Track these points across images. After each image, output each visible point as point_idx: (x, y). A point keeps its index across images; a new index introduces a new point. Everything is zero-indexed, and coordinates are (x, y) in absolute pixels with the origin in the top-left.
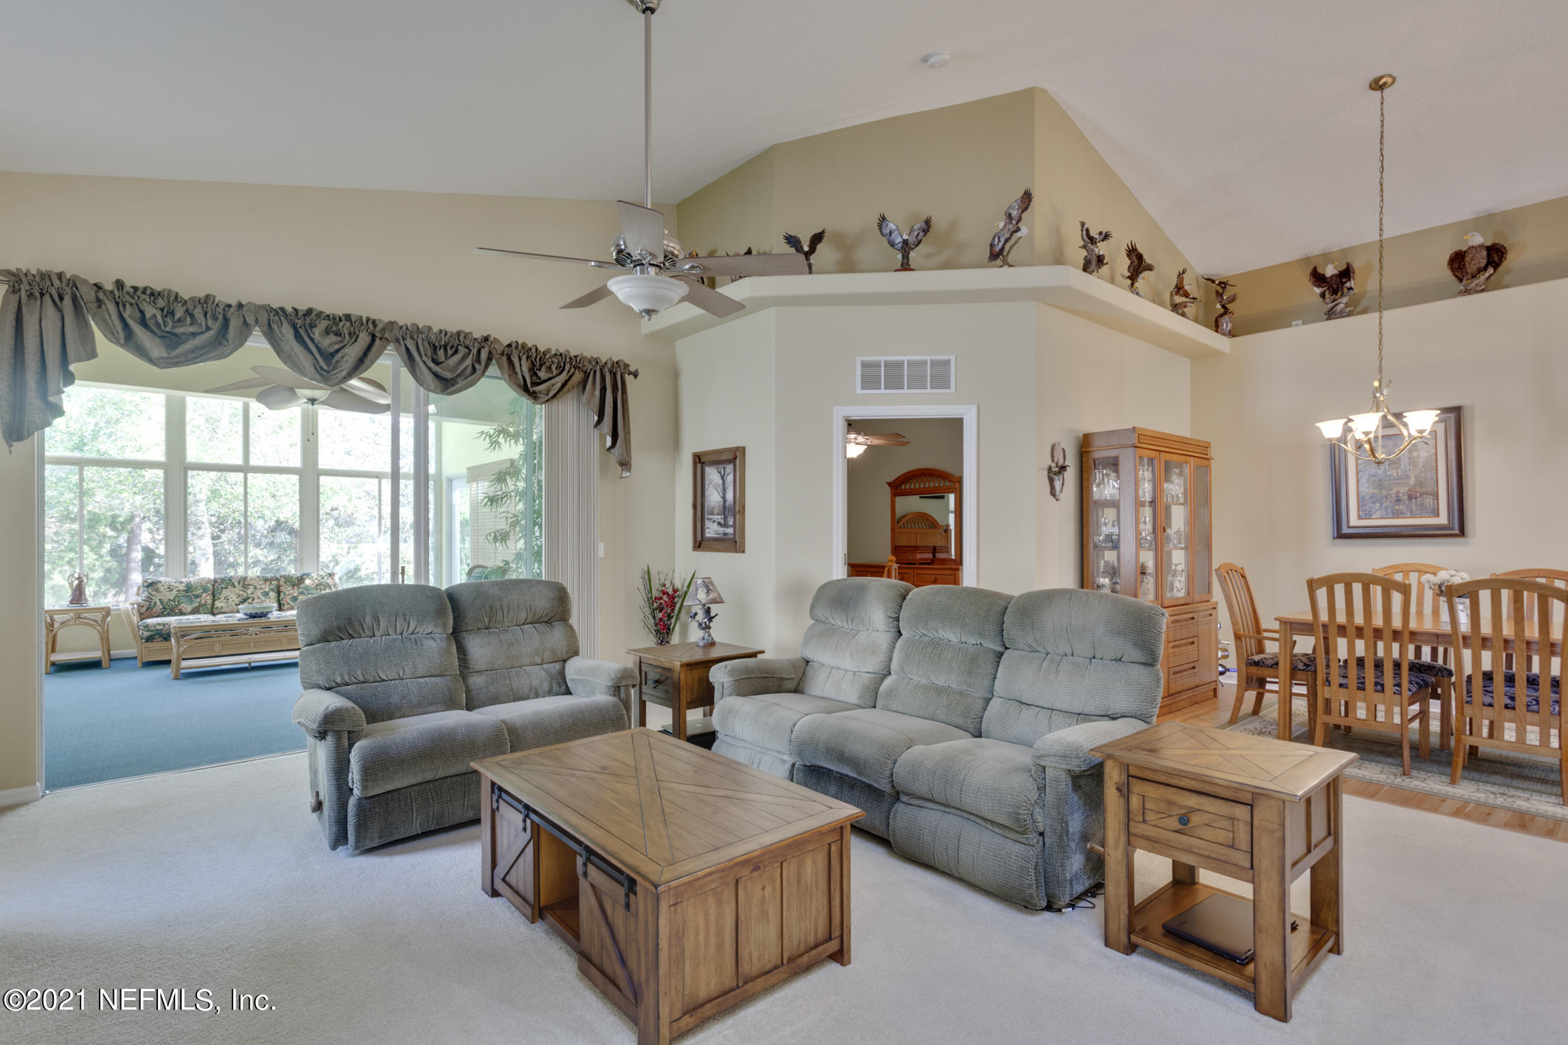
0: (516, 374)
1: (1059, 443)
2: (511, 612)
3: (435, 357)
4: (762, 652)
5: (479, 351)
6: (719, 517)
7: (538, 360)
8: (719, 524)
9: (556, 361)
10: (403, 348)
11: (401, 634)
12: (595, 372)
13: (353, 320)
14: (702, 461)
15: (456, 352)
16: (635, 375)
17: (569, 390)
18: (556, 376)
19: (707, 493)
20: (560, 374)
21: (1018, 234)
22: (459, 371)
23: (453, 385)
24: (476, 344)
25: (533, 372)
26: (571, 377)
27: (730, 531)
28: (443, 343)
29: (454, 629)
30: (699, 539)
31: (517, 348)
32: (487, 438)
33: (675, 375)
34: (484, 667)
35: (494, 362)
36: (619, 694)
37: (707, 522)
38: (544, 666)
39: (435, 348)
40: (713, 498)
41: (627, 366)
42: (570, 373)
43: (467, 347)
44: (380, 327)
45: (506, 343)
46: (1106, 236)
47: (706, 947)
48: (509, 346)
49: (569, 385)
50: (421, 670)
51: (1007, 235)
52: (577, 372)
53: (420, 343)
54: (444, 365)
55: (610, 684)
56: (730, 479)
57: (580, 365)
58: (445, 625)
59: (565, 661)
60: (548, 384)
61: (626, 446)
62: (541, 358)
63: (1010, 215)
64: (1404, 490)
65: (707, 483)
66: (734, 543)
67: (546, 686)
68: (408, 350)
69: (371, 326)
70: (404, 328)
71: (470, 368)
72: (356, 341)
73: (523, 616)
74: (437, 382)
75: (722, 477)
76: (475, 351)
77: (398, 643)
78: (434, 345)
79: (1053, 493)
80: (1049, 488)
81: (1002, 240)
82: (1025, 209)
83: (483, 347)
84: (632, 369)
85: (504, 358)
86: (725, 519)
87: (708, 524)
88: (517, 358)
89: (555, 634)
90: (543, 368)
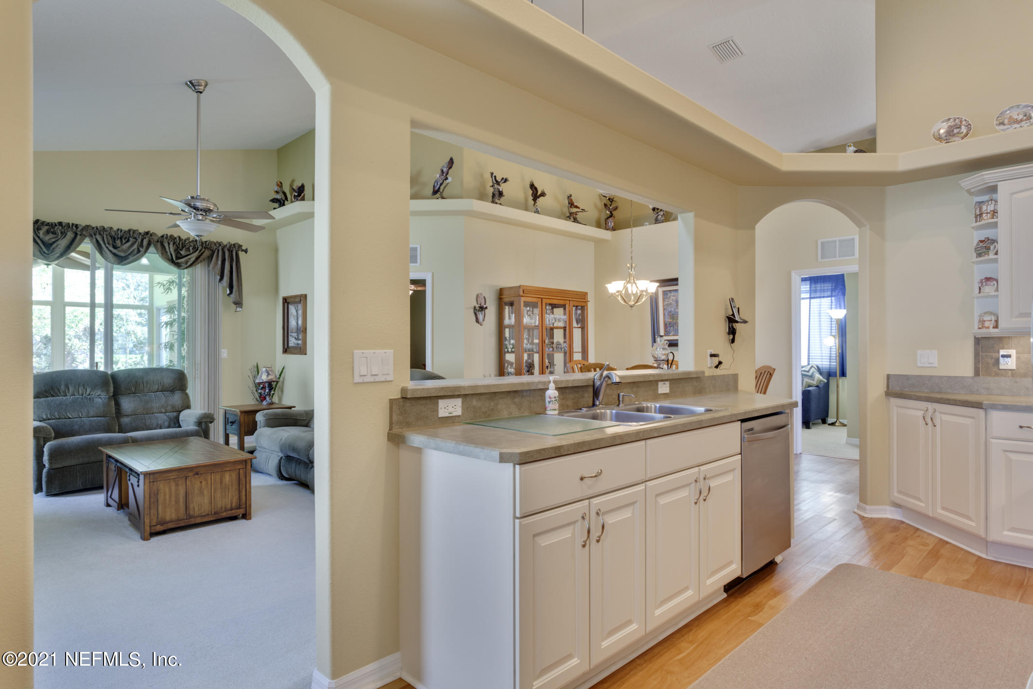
0: (167, 252)
1: (481, 294)
2: (148, 385)
3: (114, 244)
4: (294, 407)
5: (142, 241)
6: (295, 334)
7: (180, 244)
8: (295, 338)
9: (192, 245)
10: (94, 240)
11: (82, 395)
12: (218, 250)
13: (64, 225)
14: (288, 301)
15: (128, 241)
16: (246, 251)
17: (201, 261)
18: (192, 253)
19: (290, 320)
20: (195, 252)
21: (447, 181)
22: (130, 252)
23: (126, 260)
24: (140, 236)
25: (177, 251)
26: (202, 254)
27: (300, 342)
28: (119, 236)
29: (114, 393)
30: (286, 347)
31: (167, 238)
32: (162, 286)
33: (276, 250)
34: (130, 413)
35: (152, 245)
36: (201, 426)
37: (290, 337)
38: (167, 414)
39: (114, 239)
40: (293, 323)
41: (240, 246)
42: (202, 252)
43: (135, 238)
44: (80, 228)
45: (160, 235)
46: (506, 180)
47: (169, 501)
48: (163, 236)
49: (201, 258)
50: (92, 413)
51: (441, 182)
52: (207, 251)
53: (105, 236)
54: (120, 249)
55: (196, 421)
56: (300, 312)
57: (209, 247)
58: (108, 391)
59: (180, 412)
60: (186, 258)
61: (239, 293)
62: (182, 243)
63: (443, 170)
65: (290, 314)
66: (301, 350)
67: (167, 424)
68: (97, 241)
69: (74, 228)
70: (95, 228)
71: (136, 251)
72: (65, 237)
73: (156, 387)
74: (115, 258)
75: (297, 311)
76: (139, 240)
77: (79, 400)
78: (114, 238)
79: (477, 321)
80: (475, 318)
81: (439, 184)
82: (451, 168)
83: (145, 238)
84: (244, 248)
85: (159, 244)
86: (298, 335)
87: (290, 339)
88: (167, 243)
89: (175, 397)
90: (184, 249)
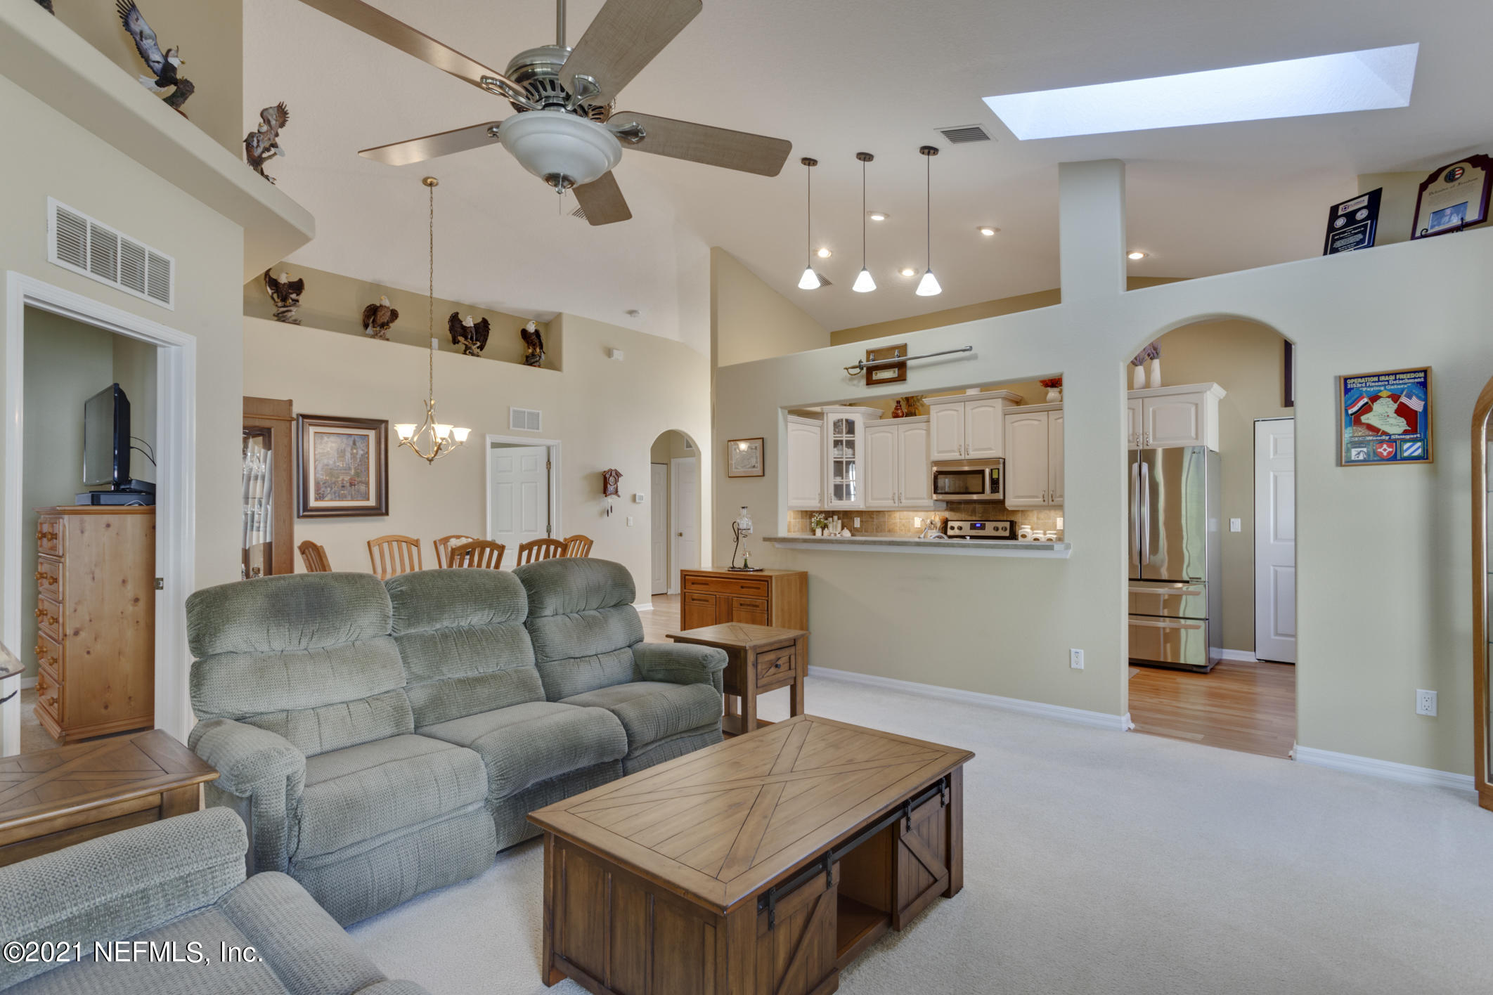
64: (347, 478)
